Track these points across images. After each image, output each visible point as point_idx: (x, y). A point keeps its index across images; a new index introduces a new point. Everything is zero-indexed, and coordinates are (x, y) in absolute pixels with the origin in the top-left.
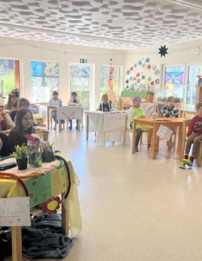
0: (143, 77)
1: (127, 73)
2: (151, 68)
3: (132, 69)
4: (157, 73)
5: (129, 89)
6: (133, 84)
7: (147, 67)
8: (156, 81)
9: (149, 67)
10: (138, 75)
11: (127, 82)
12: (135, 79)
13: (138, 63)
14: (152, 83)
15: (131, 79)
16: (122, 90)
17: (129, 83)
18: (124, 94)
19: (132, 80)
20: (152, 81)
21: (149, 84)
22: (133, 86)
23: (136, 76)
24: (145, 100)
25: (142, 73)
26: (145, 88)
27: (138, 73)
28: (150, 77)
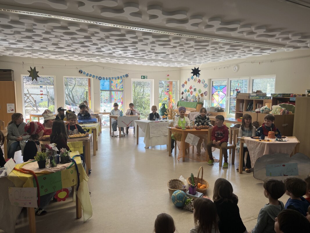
0: (195, 90)
1: (182, 86)
2: (201, 82)
3: (186, 83)
4: (205, 86)
5: (184, 99)
6: (187, 95)
7: (197, 81)
8: (205, 93)
9: (199, 81)
10: (191, 88)
11: (183, 93)
12: (188, 91)
13: (190, 78)
14: (202, 95)
15: (186, 91)
16: (178, 100)
17: (184, 94)
18: (179, 104)
19: (187, 92)
20: (202, 93)
21: (199, 96)
22: (187, 97)
23: (189, 89)
24: (195, 109)
25: (194, 86)
26: (196, 99)
27: (191, 86)
28: (200, 90)
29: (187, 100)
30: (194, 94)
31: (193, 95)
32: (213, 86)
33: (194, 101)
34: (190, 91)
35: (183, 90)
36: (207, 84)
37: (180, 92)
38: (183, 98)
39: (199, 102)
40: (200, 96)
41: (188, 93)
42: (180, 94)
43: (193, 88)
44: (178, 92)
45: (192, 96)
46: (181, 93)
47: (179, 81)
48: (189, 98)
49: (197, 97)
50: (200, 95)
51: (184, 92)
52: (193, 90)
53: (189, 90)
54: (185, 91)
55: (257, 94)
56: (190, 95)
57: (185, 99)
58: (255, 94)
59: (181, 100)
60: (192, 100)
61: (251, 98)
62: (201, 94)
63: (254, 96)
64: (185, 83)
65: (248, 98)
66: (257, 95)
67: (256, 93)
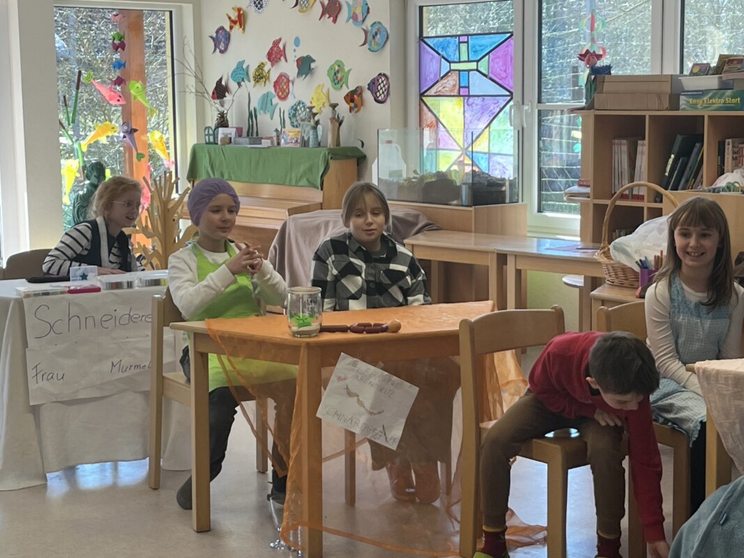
0: (305, 65)
1: (216, 41)
2: (344, 13)
4: (374, 39)
5: (231, 131)
7: (318, 9)
8: (373, 86)
10: (275, 54)
11: (220, 91)
12: (260, 77)
15: (240, 73)
16: (192, 140)
17: (228, 97)
18: (204, 164)
19: (249, 85)
20: (352, 88)
21: (334, 106)
22: (252, 115)
23: (265, 60)
24: (317, 196)
25: (297, 42)
26: (315, 128)
27: (276, 43)
28: (340, 64)
29: (251, 132)
30: (304, 91)
31: (291, 102)
32: (421, 38)
33: (305, 143)
34: (274, 77)
35: (219, 67)
36: (387, 24)
37: (200, 81)
38: (223, 122)
39: (338, 144)
40: (343, 108)
41: (256, 92)
42: (200, 94)
43: (293, 55)
44: (191, 81)
45: (286, 106)
46: (211, 87)
47: (188, 9)
48: (268, 123)
49: (325, 116)
50: (339, 96)
51: (233, 85)
52: (289, 67)
53: (261, 67)
54: (235, 74)
55: (724, 76)
56: (276, 100)
57: (239, 132)
58: (712, 82)
59: (215, 135)
60: (290, 134)
61: (686, 107)
62: (345, 91)
63: (703, 93)
64: (234, 22)
65: (666, 104)
66: (724, 86)
67: (718, 70)
